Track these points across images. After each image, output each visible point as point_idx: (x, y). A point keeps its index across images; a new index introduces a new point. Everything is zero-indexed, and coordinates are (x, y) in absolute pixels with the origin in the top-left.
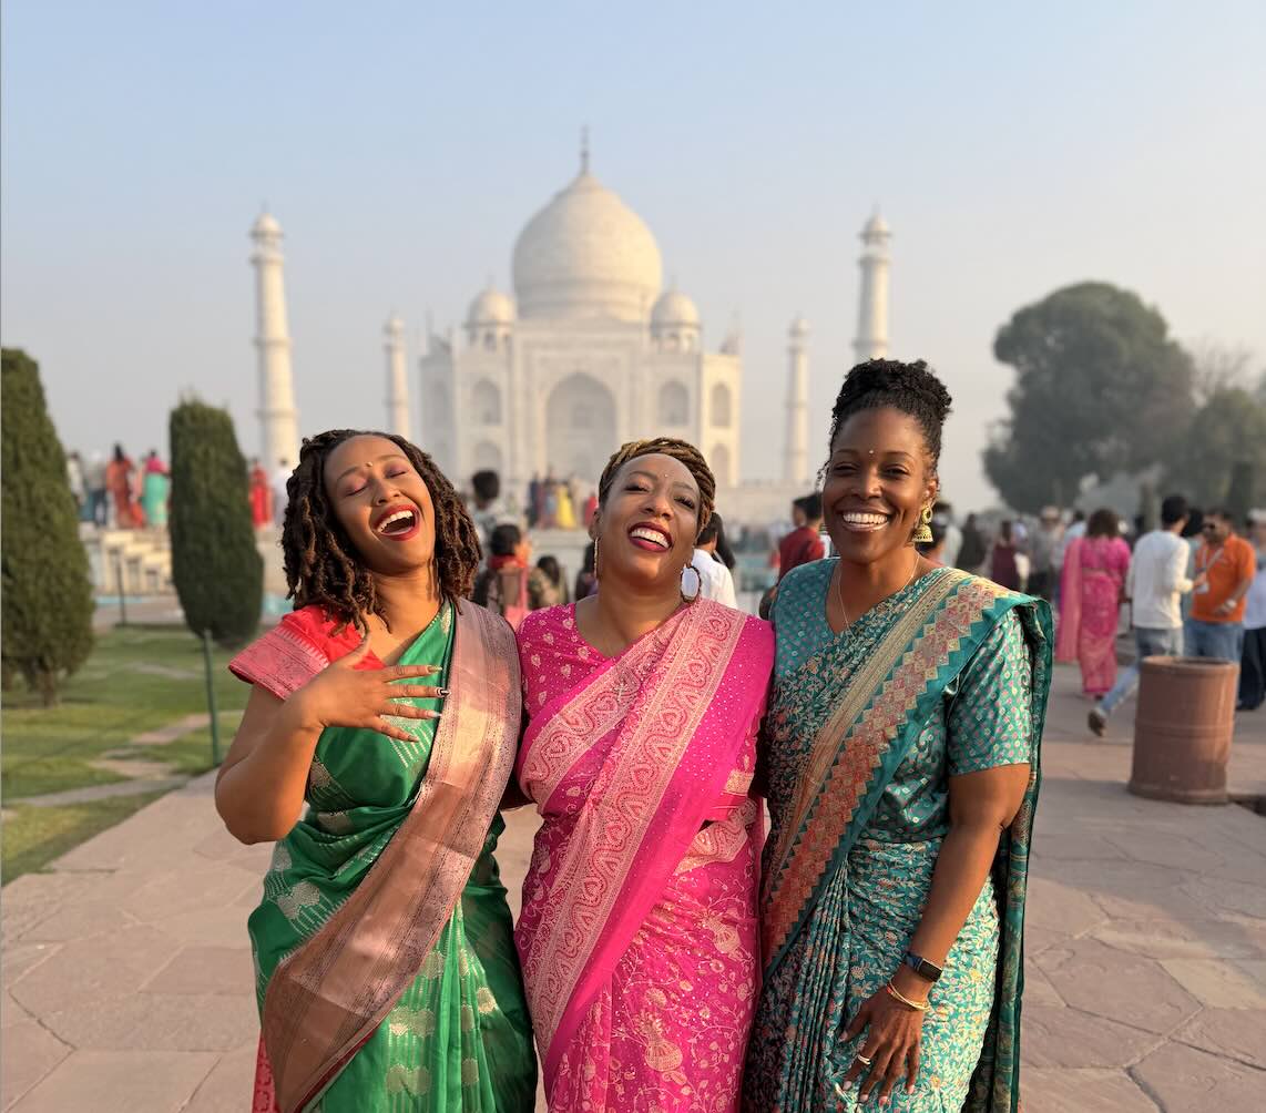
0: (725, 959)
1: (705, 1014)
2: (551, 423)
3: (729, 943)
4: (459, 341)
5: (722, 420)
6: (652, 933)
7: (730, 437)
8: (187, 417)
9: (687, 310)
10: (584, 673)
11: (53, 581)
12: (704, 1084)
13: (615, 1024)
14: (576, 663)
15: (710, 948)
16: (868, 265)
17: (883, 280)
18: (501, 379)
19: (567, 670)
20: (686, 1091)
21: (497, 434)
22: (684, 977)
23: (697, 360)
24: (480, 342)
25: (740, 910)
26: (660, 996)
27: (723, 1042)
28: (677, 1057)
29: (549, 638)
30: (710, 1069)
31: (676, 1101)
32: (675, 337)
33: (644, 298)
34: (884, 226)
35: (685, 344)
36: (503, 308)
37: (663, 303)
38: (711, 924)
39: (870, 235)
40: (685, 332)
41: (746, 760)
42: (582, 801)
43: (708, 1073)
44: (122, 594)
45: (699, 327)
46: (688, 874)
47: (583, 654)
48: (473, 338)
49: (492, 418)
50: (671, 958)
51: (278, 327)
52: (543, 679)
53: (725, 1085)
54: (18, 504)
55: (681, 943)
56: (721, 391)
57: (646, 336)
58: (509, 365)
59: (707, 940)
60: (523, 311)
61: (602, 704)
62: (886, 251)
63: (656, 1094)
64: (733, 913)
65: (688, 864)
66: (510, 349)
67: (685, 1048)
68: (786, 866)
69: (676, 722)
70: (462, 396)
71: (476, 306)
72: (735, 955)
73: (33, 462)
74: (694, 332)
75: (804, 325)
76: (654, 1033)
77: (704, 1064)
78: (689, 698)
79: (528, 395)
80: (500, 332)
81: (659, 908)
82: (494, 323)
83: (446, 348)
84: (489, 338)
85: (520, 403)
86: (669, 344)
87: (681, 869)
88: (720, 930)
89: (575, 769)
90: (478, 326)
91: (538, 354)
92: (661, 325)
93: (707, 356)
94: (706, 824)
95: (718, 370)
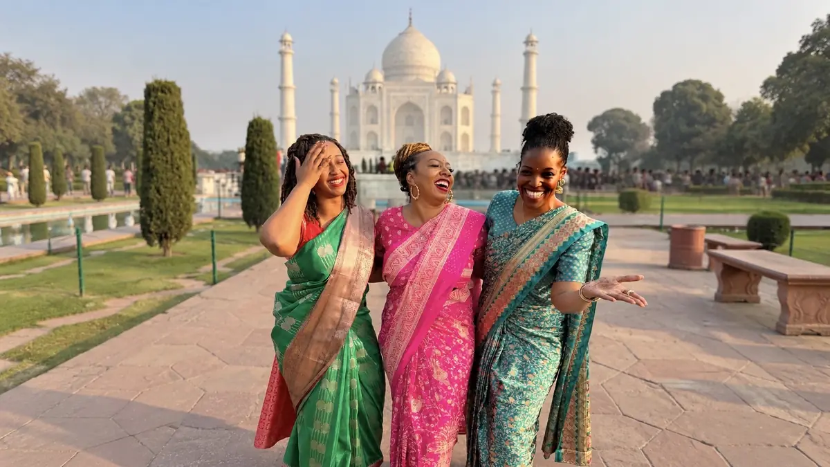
0: (464, 339)
1: (456, 359)
2: (397, 124)
3: (464, 333)
4: (361, 89)
5: (466, 122)
6: (435, 328)
7: (469, 130)
8: (255, 124)
9: (451, 77)
10: (407, 234)
11: (177, 197)
12: (456, 385)
13: (420, 363)
14: (404, 230)
15: (457, 335)
16: (527, 54)
17: (534, 60)
18: (378, 104)
19: (399, 232)
20: (449, 388)
21: (376, 128)
22: (447, 345)
23: (456, 97)
24: (370, 90)
25: (469, 321)
26: (437, 352)
27: (463, 370)
28: (445, 375)
29: (392, 220)
30: (458, 380)
31: (445, 392)
32: (446, 87)
33: (435, 72)
34: (534, 38)
35: (450, 91)
36: (379, 76)
37: (441, 74)
38: (457, 325)
39: (528, 42)
40: (450, 86)
41: (469, 264)
42: (406, 281)
43: (457, 381)
44: (219, 198)
45: (456, 84)
46: (448, 306)
47: (406, 226)
48: (367, 88)
49: (374, 121)
50: (442, 337)
51: (290, 81)
52: (390, 236)
53: (464, 387)
54: (167, 162)
55: (446, 332)
56: (465, 110)
57: (436, 87)
58: (381, 98)
59: (456, 332)
60: (386, 78)
61: (413, 245)
62: (535, 49)
63: (438, 390)
64: (466, 322)
65: (448, 303)
66: (381, 94)
67: (449, 372)
68: (488, 310)
69: (441, 252)
70: (363, 112)
71: (368, 76)
72: (467, 338)
73: (175, 142)
74: (454, 86)
75: (498, 81)
76: (436, 366)
77: (456, 378)
78: (446, 243)
79: (388, 111)
80: (378, 86)
81: (437, 319)
82: (375, 82)
83: (357, 91)
84: (373, 88)
85: (385, 115)
86: (445, 90)
87: (446, 305)
88: (461, 329)
89: (403, 270)
90: (370, 84)
91: (392, 94)
92: (441, 83)
93: (459, 95)
94: (455, 289)
95: (464, 101)
